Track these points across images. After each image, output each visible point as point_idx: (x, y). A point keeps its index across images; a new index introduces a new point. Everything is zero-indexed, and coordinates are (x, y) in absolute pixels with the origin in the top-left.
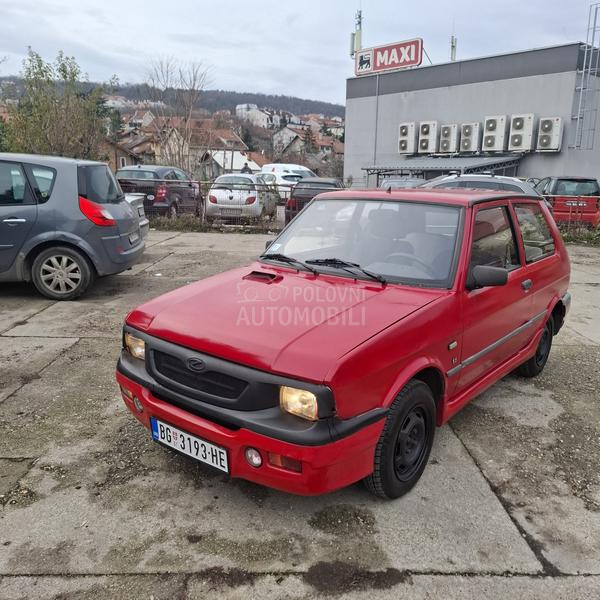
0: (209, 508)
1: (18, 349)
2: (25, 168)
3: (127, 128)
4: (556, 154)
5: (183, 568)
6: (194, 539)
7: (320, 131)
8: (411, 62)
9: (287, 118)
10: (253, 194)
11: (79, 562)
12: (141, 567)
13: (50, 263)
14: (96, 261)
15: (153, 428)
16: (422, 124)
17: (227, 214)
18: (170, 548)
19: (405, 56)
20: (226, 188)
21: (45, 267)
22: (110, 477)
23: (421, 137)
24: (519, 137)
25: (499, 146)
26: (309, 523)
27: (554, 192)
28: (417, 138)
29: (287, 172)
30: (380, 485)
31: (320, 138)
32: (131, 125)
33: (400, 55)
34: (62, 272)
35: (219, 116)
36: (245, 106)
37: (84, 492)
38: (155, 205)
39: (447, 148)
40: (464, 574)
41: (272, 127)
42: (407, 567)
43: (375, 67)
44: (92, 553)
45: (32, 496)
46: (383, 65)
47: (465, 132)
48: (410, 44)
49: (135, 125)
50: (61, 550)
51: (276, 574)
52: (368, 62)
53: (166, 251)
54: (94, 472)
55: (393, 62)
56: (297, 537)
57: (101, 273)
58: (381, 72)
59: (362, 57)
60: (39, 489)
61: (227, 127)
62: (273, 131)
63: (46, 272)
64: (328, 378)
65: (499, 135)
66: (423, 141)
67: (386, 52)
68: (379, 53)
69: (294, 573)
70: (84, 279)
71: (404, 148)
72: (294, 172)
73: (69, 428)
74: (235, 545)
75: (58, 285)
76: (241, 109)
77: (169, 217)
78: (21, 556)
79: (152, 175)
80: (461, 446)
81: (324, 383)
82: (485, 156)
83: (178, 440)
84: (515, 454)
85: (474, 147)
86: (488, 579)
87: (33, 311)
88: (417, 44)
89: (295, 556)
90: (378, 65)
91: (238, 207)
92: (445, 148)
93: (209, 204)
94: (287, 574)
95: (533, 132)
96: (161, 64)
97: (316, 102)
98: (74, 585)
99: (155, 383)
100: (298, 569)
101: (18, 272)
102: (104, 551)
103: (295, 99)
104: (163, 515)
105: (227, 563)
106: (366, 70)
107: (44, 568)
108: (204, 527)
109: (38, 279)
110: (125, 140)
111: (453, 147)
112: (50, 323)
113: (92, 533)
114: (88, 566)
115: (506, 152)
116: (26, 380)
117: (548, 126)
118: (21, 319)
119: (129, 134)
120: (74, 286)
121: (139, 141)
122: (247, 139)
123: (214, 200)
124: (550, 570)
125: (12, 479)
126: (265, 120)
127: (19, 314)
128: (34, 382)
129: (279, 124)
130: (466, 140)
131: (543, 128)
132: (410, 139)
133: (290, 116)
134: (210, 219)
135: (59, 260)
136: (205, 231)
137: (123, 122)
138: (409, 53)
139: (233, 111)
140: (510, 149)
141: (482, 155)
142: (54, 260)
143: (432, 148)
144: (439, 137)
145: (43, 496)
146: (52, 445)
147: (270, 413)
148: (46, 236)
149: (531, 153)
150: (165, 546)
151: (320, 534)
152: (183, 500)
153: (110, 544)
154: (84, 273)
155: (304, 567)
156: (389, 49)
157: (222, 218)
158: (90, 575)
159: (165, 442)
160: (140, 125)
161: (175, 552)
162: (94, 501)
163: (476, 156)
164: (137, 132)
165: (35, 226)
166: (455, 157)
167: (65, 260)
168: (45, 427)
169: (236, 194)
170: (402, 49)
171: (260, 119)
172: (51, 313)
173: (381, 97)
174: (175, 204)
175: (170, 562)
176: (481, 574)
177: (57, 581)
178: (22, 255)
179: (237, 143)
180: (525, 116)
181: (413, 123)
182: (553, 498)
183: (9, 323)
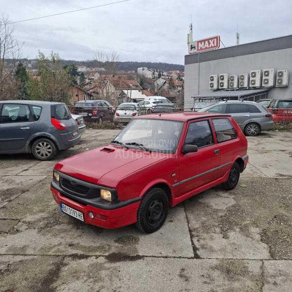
0: (80, 236)
1: (22, 180)
2: (30, 106)
3: (87, 81)
4: (286, 87)
5: (65, 254)
6: (71, 245)
7: (177, 79)
8: (214, 47)
9: (161, 73)
10: (135, 112)
11: (29, 251)
12: (50, 253)
13: (39, 145)
14: (58, 144)
15: (61, 206)
16: (221, 75)
17: (123, 121)
18: (62, 248)
19: (212, 44)
20: (124, 110)
21: (37, 147)
22: (46, 226)
23: (220, 81)
24: (267, 80)
25: (257, 84)
26: (114, 241)
27: (277, 107)
28: (218, 82)
29: (156, 100)
30: (141, 227)
31: (177, 82)
32: (89, 79)
33: (209, 43)
34: (44, 149)
35: (129, 74)
36: (142, 68)
37: (36, 230)
38: (92, 118)
39: (233, 86)
40: (163, 257)
41: (154, 78)
42: (143, 255)
43: (198, 50)
44: (34, 249)
45: (18, 231)
46: (201, 49)
47: (241, 78)
48: (214, 38)
49: (91, 79)
50: (24, 248)
51: (96, 256)
52: (195, 47)
53: (94, 138)
54: (41, 224)
55: (206, 47)
56: (108, 245)
57: (60, 149)
58: (201, 52)
59: (192, 45)
60: (20, 229)
61: (133, 79)
62: (155, 80)
63: (38, 149)
64: (115, 186)
65: (257, 79)
66: (221, 83)
67: (203, 43)
68: (200, 43)
69: (103, 256)
70: (53, 151)
71: (212, 87)
72: (159, 100)
73: (36, 209)
74: (85, 247)
75: (43, 154)
76: (140, 70)
77: (98, 123)
78: (10, 249)
79: (91, 105)
80: (185, 216)
81: (113, 188)
82: (251, 89)
83: (69, 211)
84: (206, 219)
85: (246, 85)
86: (172, 259)
87: (31, 165)
88: (217, 38)
89: (105, 251)
90: (199, 48)
91: (129, 117)
92: (232, 86)
93: (116, 116)
94: (100, 256)
95: (274, 77)
96: (99, 53)
97: (175, 65)
98: (27, 258)
99: (62, 190)
100: (104, 254)
101: (26, 149)
102: (39, 248)
103: (166, 64)
104: (62, 238)
105: (80, 252)
106: (193, 51)
107: (17, 253)
108: (75, 242)
109: (34, 152)
110: (86, 87)
111: (235, 86)
112: (37, 170)
113: (36, 243)
114: (32, 252)
115: (261, 87)
116: (23, 192)
117: (281, 74)
118: (26, 169)
119: (88, 84)
120: (49, 155)
121: (92, 87)
122: (141, 84)
123: (118, 115)
124: (197, 257)
125: (12, 226)
126: (151, 75)
127: (25, 167)
128: (26, 192)
129: (157, 76)
130: (241, 82)
131: (278, 75)
132: (215, 82)
133: (163, 72)
134: (116, 123)
135: (43, 144)
136: (114, 129)
137: (85, 78)
138: (214, 43)
139: (136, 71)
140: (263, 86)
141: (250, 89)
142: (41, 144)
143: (225, 86)
144: (228, 81)
145: (22, 231)
146: (28, 214)
147: (97, 199)
148: (38, 134)
149: (273, 87)
150: (60, 247)
151: (117, 244)
152: (71, 233)
153: (41, 246)
154: (53, 149)
155: (107, 254)
156: (204, 41)
157: (121, 123)
158: (32, 255)
159: (65, 211)
160: (93, 79)
161: (63, 249)
162: (39, 233)
163: (247, 89)
164: (92, 83)
165: (33, 130)
166: (237, 90)
167: (45, 144)
168: (27, 208)
169: (128, 112)
170: (210, 41)
171: (148, 74)
172: (39, 166)
173: (201, 63)
174: (101, 117)
175: (61, 252)
176: (170, 257)
177: (21, 256)
178: (28, 142)
179: (137, 86)
180: (270, 70)
181: (216, 75)
182: (211, 234)
183: (21, 170)
